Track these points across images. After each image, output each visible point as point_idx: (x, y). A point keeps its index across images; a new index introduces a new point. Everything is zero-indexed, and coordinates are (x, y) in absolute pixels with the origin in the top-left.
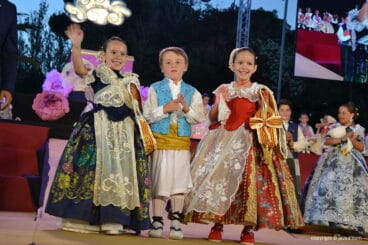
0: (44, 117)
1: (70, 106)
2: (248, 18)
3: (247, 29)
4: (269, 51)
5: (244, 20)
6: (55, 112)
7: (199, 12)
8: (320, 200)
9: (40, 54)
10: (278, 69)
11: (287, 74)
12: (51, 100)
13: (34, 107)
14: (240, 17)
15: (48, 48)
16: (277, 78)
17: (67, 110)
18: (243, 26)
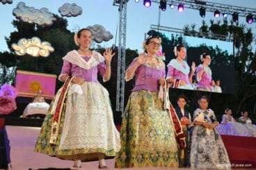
1: (17, 105)
2: (124, 52)
3: (124, 59)
5: (122, 53)
8: (200, 156)
14: (119, 52)
17: (16, 108)
18: (122, 57)
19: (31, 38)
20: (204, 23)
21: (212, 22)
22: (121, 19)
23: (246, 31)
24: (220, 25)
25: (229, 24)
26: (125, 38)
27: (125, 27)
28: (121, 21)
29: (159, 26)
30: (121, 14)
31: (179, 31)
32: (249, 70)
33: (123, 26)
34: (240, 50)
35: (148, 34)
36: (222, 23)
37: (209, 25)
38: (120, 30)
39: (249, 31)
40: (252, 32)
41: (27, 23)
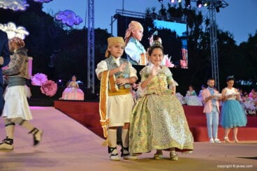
2: (93, 34)
3: (93, 40)
5: (91, 36)
7: (66, 31)
14: (89, 34)
18: (91, 39)
19: (7, 23)
20: (162, 6)
21: (169, 5)
22: (89, 4)
23: (197, 14)
24: (176, 8)
25: (184, 7)
26: (93, 22)
27: (93, 12)
28: (89, 7)
29: (123, 10)
31: (141, 14)
32: (200, 47)
33: (91, 11)
34: (193, 29)
35: (114, 17)
36: (177, 7)
37: (167, 8)
38: (89, 15)
39: (200, 13)
40: (202, 14)
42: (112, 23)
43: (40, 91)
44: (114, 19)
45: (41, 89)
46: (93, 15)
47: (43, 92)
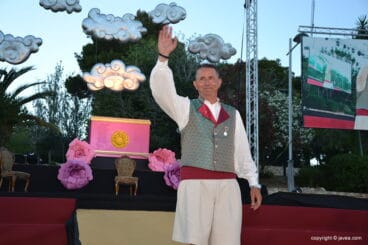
0: (69, 186)
3: (256, 85)
4: (276, 102)
5: (252, 77)
6: (79, 180)
9: (57, 114)
10: (287, 119)
11: (296, 123)
12: (76, 169)
13: (60, 177)
14: (248, 70)
15: (64, 108)
16: (287, 128)
17: (91, 178)
18: (252, 83)
19: (110, 62)
22: (248, 21)
27: (256, 34)
28: (248, 25)
29: (312, 28)
30: (248, 14)
31: (348, 32)
33: (251, 32)
35: (295, 40)
38: (248, 40)
41: (103, 39)
42: (291, 51)
43: (164, 181)
44: (294, 44)
45: (166, 178)
46: (256, 40)
47: (168, 183)
